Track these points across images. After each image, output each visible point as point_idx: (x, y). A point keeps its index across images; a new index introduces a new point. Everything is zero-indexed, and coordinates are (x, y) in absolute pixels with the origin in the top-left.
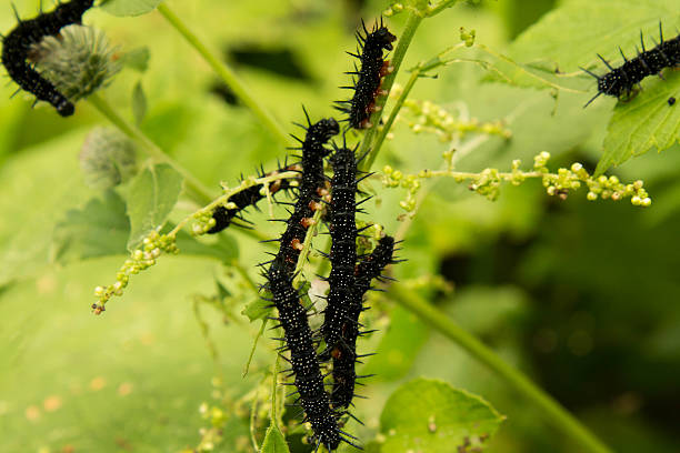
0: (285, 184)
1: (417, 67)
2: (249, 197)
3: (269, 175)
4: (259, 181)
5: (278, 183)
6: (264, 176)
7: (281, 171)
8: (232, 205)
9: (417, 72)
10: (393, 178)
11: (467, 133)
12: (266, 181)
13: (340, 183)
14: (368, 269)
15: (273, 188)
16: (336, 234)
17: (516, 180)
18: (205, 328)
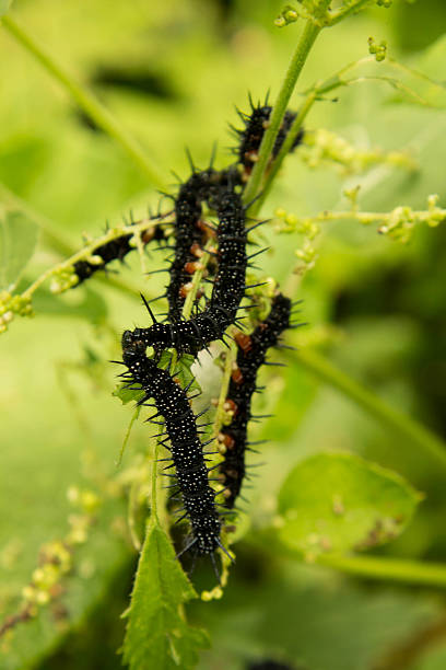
0: (159, 234)
1: (312, 89)
2: (117, 249)
3: (140, 222)
4: (127, 230)
5: (151, 232)
6: (133, 224)
7: (152, 218)
8: (97, 260)
9: (312, 95)
10: (286, 222)
11: (370, 165)
12: (137, 231)
13: (228, 231)
14: (262, 340)
15: (145, 238)
16: (221, 287)
17: (434, 219)
18: (72, 398)
